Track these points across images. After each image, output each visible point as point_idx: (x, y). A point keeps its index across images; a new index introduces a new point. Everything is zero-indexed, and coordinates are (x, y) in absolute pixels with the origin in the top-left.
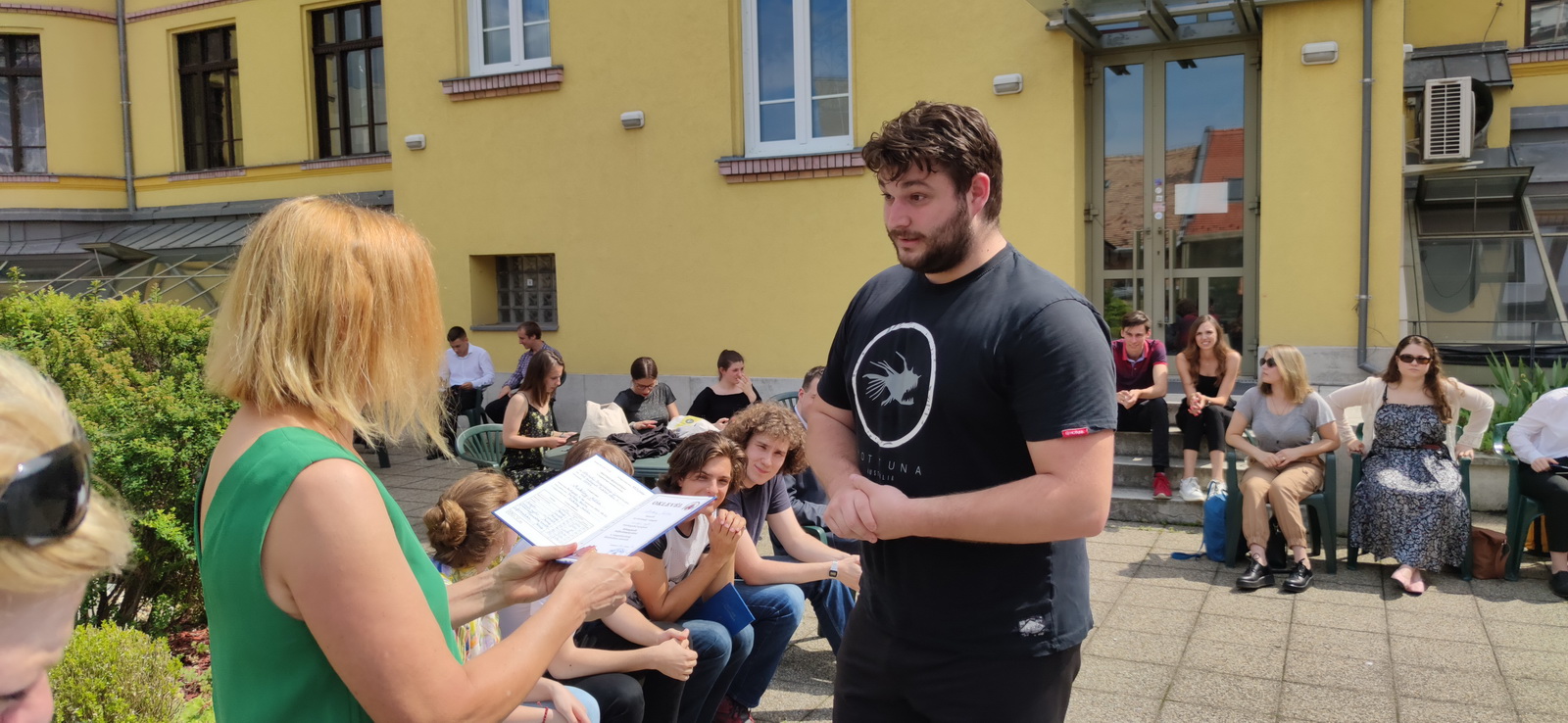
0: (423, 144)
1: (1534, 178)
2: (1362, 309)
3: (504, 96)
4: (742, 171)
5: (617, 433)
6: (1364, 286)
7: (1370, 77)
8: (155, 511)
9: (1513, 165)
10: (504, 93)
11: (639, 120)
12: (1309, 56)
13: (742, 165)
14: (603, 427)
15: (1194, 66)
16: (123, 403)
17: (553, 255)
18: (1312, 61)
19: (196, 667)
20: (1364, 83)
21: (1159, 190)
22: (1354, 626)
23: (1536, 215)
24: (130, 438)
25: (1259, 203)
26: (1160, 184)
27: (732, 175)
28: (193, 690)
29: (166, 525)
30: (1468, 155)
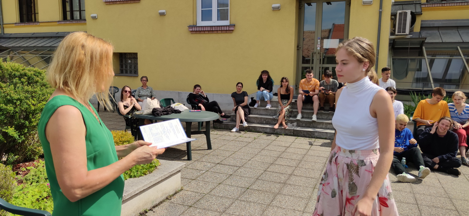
0: (97, 17)
1: (425, 42)
4: (196, 30)
5: (156, 108)
7: (382, 9)
8: (7, 127)
9: (420, 37)
10: (122, 2)
11: (164, 13)
12: (364, 2)
13: (196, 28)
14: (151, 105)
15: (331, 4)
17: (137, 53)
18: (365, 4)
19: (22, 175)
20: (380, 11)
21: (319, 41)
23: (426, 52)
26: (319, 39)
27: (192, 31)
28: (20, 182)
29: (11, 131)
30: (408, 34)
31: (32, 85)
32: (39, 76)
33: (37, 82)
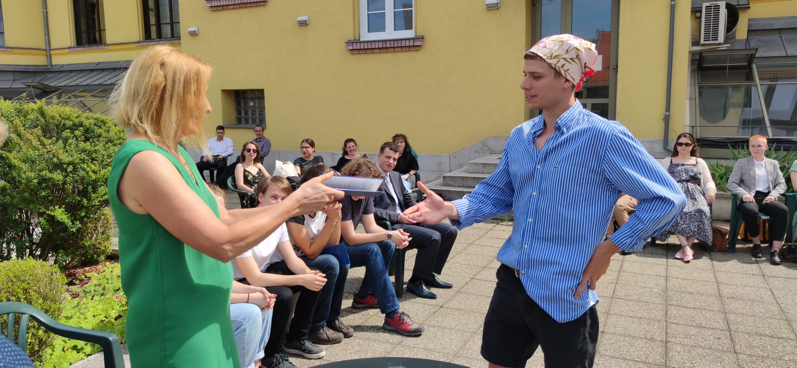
0: (197, 33)
1: (756, 56)
2: (667, 119)
3: (238, 8)
4: (358, 48)
5: (291, 176)
6: (668, 108)
7: (674, 1)
8: (54, 207)
9: (748, 48)
10: (238, 6)
11: (306, 21)
13: (358, 44)
14: (284, 173)
16: (37, 153)
17: (263, 90)
19: (78, 286)
20: (671, 4)
22: (650, 273)
23: (758, 74)
24: (41, 171)
25: (617, 66)
27: (353, 49)
28: (75, 296)
29: (60, 214)
30: (722, 42)
31: (91, 140)
32: (103, 126)
33: (100, 136)
